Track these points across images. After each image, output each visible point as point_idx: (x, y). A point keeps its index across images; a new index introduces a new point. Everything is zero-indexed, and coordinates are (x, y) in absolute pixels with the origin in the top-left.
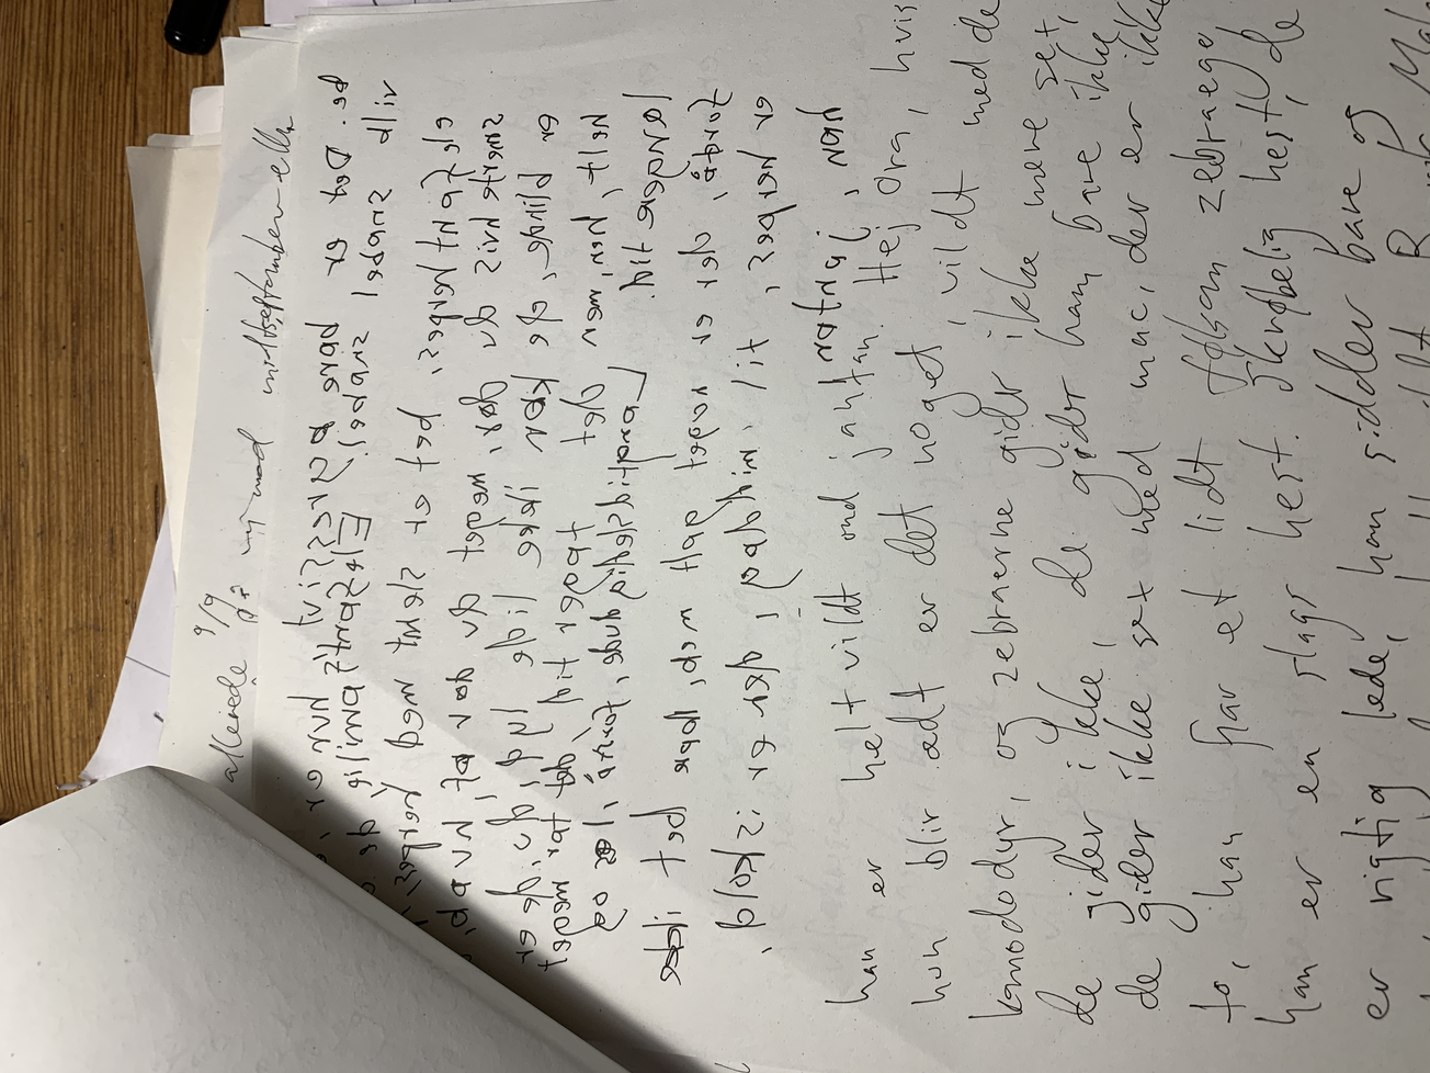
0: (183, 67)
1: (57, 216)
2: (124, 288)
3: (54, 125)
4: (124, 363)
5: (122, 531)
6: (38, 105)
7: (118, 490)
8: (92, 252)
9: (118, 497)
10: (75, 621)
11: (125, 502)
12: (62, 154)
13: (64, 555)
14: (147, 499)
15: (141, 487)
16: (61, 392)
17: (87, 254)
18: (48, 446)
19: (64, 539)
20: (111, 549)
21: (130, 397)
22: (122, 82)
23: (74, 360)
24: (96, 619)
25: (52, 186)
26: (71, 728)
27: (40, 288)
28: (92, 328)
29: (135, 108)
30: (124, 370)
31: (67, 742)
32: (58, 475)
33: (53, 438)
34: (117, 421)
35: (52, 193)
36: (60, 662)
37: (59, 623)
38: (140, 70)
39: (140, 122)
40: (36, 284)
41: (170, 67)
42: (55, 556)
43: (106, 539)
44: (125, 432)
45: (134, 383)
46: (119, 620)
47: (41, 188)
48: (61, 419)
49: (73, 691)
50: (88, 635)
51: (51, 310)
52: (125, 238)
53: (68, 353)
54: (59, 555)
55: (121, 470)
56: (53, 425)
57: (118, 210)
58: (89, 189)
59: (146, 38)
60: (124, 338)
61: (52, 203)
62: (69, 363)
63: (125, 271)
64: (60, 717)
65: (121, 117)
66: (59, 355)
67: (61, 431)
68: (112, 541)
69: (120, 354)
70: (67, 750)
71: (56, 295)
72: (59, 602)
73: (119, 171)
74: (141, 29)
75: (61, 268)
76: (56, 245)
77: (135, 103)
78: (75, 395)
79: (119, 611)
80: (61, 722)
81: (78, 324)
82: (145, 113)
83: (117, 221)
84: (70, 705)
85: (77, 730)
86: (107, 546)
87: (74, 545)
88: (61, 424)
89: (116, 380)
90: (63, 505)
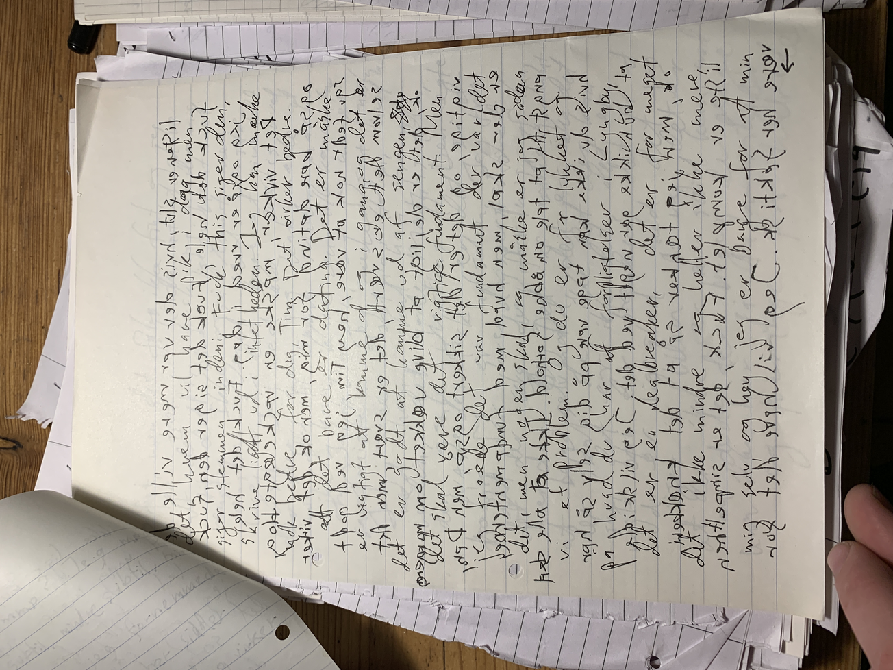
0: (78, 60)
1: (14, 133)
2: (46, 170)
3: (14, 87)
4: (45, 208)
5: (42, 292)
6: (7, 76)
7: (41, 272)
8: (31, 151)
9: (40, 275)
10: (18, 336)
11: (44, 278)
12: (18, 101)
13: (13, 303)
14: (54, 276)
15: (52, 270)
16: (14, 221)
17: (29, 152)
18: (7, 248)
19: (13, 295)
20: (36, 300)
21: (48, 225)
22: (48, 66)
23: (21, 205)
24: (28, 335)
25: (13, 117)
26: (14, 390)
27: (5, 168)
28: (30, 190)
29: (54, 80)
30: (45, 211)
31: (12, 396)
32: (12, 263)
33: (10, 244)
34: (41, 237)
35: (13, 121)
36: (10, 356)
37: (10, 337)
38: (57, 60)
39: (56, 87)
40: (4, 167)
41: (72, 60)
42: (9, 303)
43: (34, 295)
44: (44, 242)
45: (50, 218)
46: (39, 336)
47: (7, 118)
48: (14, 235)
49: (16, 371)
50: (24, 343)
51: (10, 180)
52: (47, 145)
53: (17, 202)
54: (11, 303)
55: (42, 262)
56: (10, 237)
57: (44, 131)
58: (30, 120)
59: (60, 44)
60: (45, 196)
61: (12, 126)
62: (18, 207)
63: (47, 161)
64: (9, 383)
65: (47, 84)
66: (14, 203)
67: (14, 241)
68: (37, 296)
69: (43, 204)
70: (12, 401)
71: (13, 172)
72: (10, 327)
73: (45, 111)
74: (58, 40)
75: (16, 159)
76: (14, 147)
77: (54, 77)
78: (21, 222)
79: (39, 331)
80: (10, 386)
81: (23, 187)
82: (59, 82)
83: (44, 136)
84: (14, 378)
85: (17, 390)
86: (34, 299)
87: (19, 298)
88: (14, 237)
89: (41, 216)
90: (14, 278)
